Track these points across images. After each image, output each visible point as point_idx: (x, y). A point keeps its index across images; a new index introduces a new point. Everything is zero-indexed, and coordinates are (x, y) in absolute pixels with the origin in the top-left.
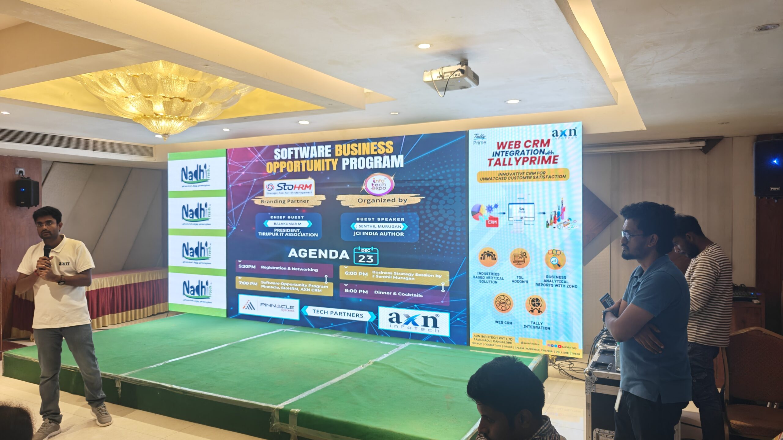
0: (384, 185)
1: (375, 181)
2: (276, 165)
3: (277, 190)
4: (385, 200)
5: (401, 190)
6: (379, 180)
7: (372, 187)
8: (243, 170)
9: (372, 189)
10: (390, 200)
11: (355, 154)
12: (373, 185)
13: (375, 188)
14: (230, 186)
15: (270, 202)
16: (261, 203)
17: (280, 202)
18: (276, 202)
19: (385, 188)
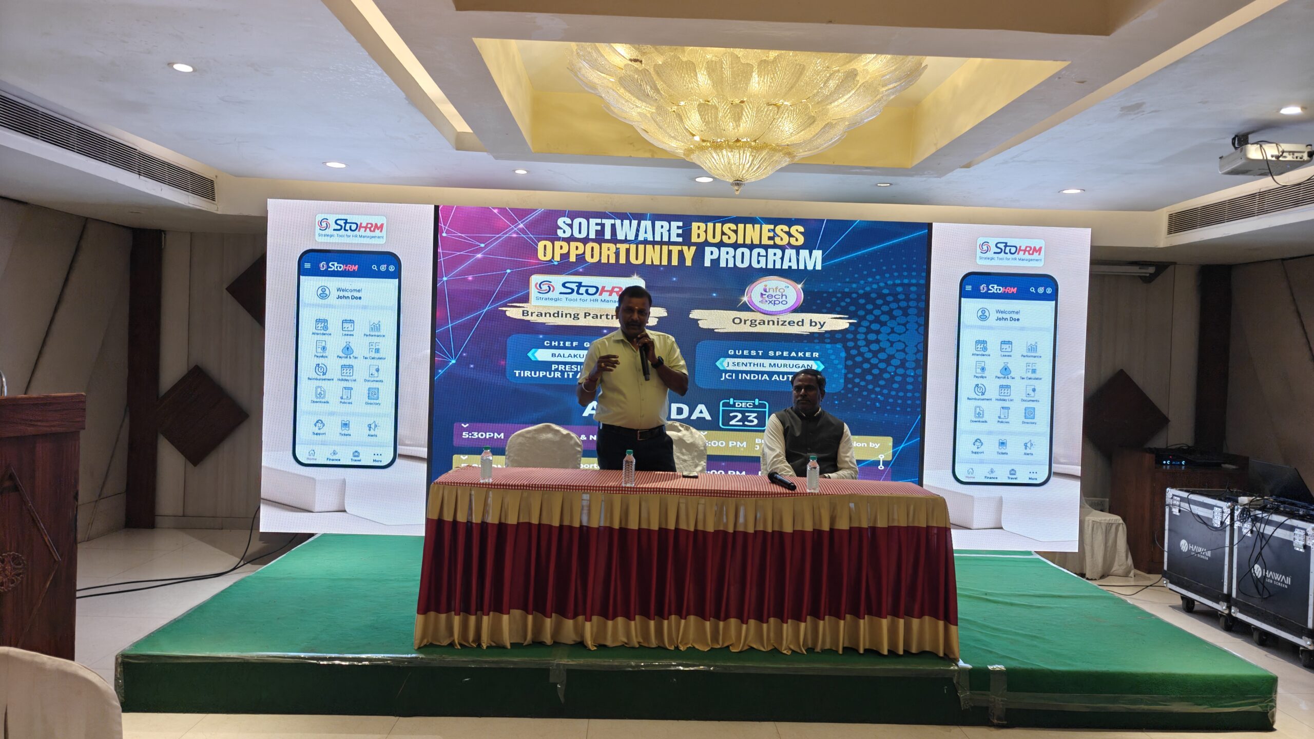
0: (784, 297)
1: (768, 291)
2: (560, 248)
3: (561, 293)
4: (785, 322)
5: (814, 308)
6: (774, 288)
7: (761, 299)
8: (479, 250)
9: (761, 302)
10: (794, 322)
11: (732, 241)
12: (764, 296)
13: (767, 301)
14: (445, 279)
15: (543, 315)
16: (523, 315)
17: (566, 317)
18: (558, 316)
19: (785, 303)
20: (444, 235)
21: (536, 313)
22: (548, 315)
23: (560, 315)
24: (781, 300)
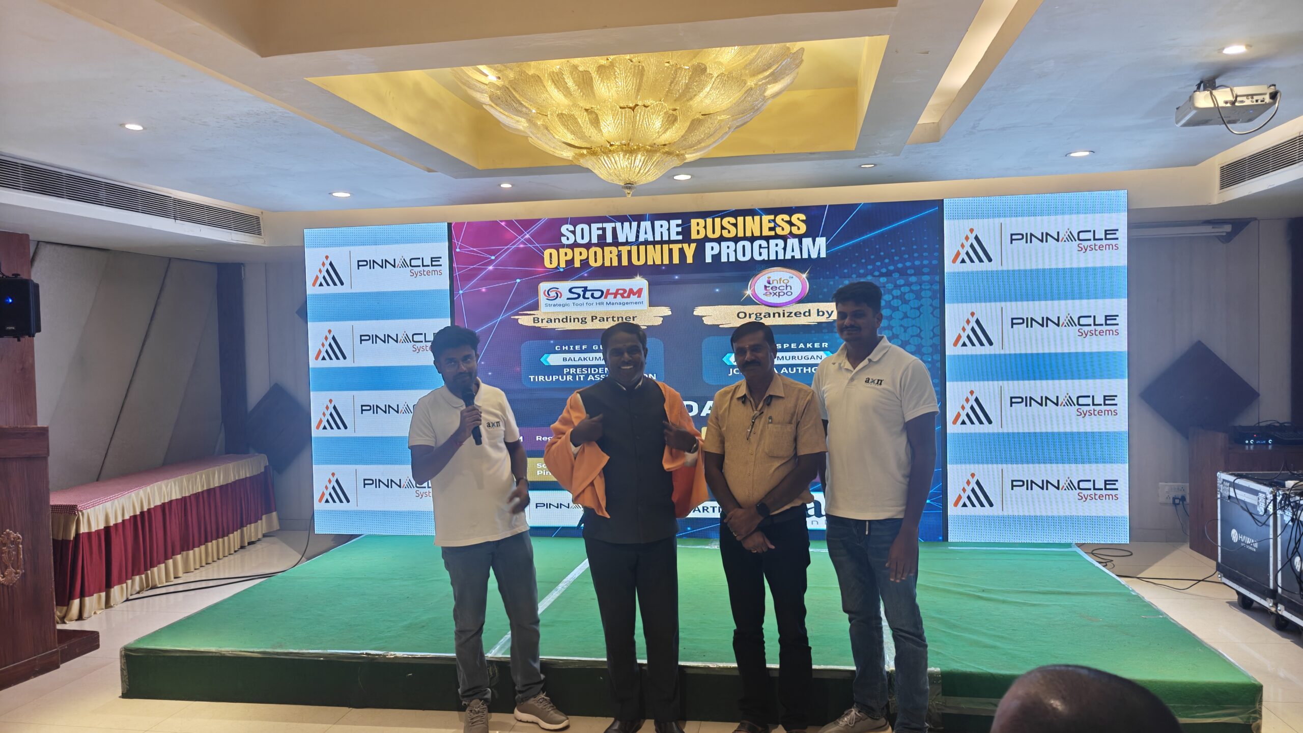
0: (789, 288)
1: (771, 282)
2: (565, 255)
3: (568, 299)
4: (791, 313)
5: (820, 297)
6: (778, 279)
7: (765, 291)
8: (491, 262)
9: (765, 294)
10: (800, 313)
11: (732, 235)
12: (768, 288)
13: (771, 294)
14: (461, 292)
15: (553, 321)
16: (534, 322)
17: (574, 321)
18: (567, 321)
19: (789, 293)
20: (458, 250)
21: (546, 320)
22: (557, 321)
23: (569, 321)
24: (785, 291)
